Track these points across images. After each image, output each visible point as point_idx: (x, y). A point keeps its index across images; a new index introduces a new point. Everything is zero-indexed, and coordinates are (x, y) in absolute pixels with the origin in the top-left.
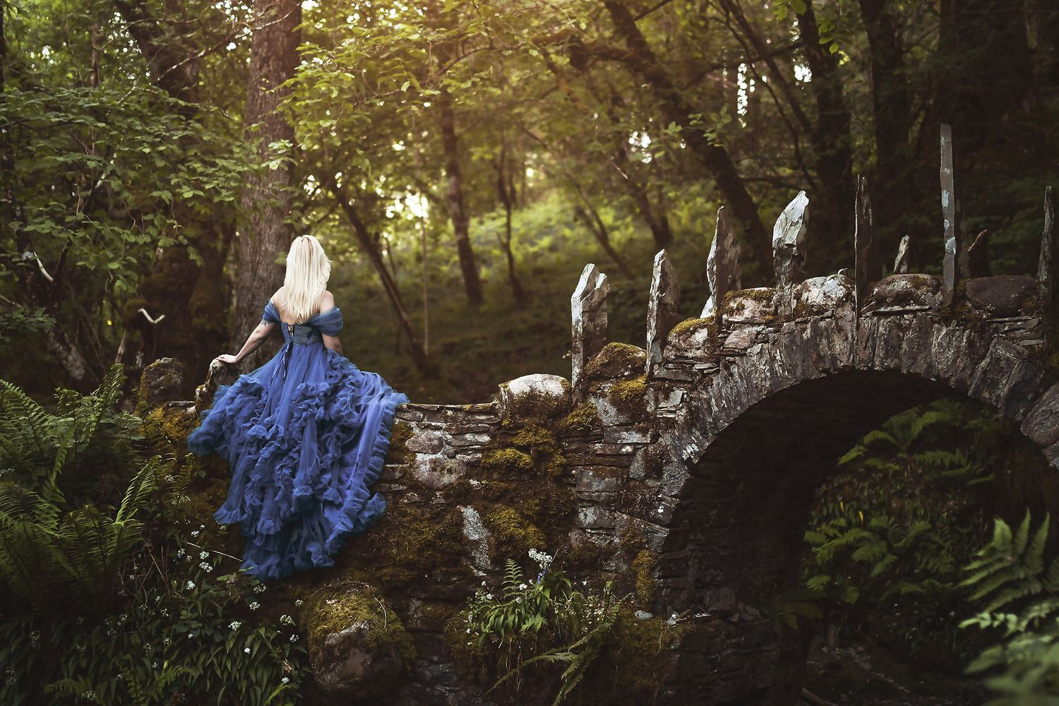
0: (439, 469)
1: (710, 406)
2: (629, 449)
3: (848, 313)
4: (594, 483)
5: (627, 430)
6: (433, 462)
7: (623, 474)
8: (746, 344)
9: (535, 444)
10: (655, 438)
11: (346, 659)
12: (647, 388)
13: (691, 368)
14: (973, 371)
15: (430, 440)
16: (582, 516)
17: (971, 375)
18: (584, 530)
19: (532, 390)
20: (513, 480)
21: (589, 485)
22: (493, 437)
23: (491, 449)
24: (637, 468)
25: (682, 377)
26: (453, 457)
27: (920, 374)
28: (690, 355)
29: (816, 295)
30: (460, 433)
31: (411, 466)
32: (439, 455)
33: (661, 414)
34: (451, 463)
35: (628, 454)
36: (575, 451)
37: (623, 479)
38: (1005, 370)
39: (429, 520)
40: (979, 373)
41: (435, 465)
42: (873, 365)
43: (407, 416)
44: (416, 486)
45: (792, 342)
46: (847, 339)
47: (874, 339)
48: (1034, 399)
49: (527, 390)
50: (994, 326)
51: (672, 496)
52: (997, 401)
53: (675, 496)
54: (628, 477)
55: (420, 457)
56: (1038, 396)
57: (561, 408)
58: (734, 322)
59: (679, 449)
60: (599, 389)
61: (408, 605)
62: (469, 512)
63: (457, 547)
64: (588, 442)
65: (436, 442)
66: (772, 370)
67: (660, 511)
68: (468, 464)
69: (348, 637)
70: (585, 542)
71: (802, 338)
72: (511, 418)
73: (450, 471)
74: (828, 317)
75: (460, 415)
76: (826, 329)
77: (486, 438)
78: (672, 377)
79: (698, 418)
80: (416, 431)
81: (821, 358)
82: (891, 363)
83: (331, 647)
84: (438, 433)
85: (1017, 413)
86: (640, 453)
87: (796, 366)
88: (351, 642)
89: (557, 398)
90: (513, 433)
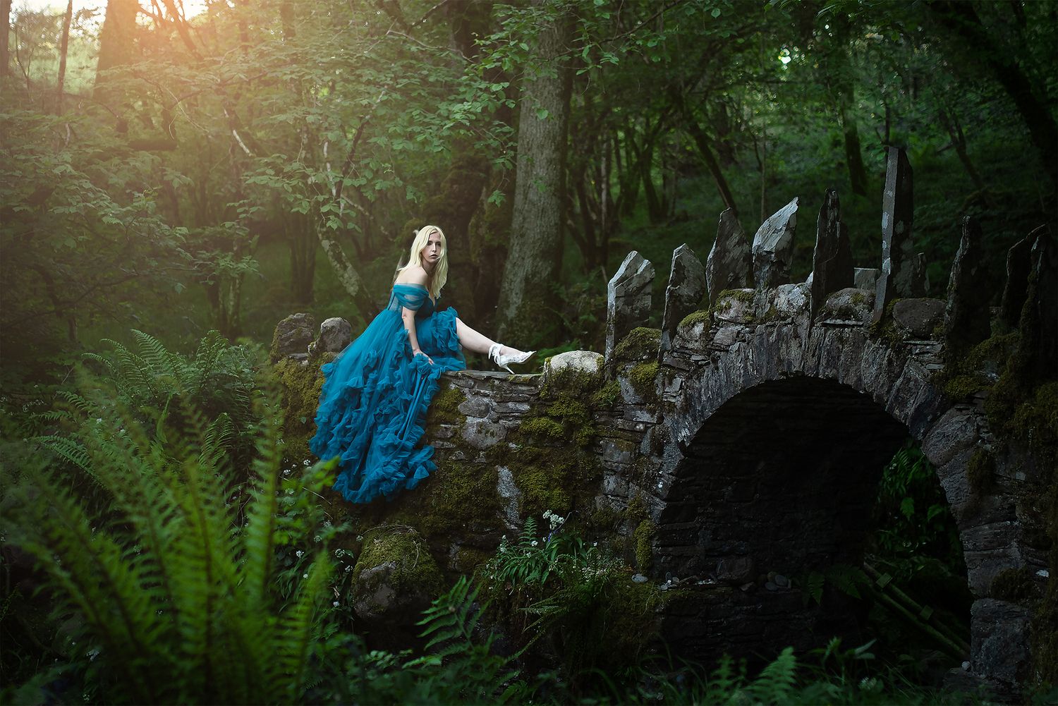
0: (484, 431)
1: (700, 395)
2: (641, 427)
3: (804, 321)
4: (615, 454)
5: (641, 409)
6: (480, 425)
7: (635, 449)
8: (729, 342)
9: (566, 416)
10: (661, 419)
11: (374, 592)
12: (657, 373)
13: (689, 358)
14: (890, 388)
15: (479, 405)
16: (606, 483)
17: (888, 392)
18: (606, 495)
19: (569, 365)
20: (546, 446)
21: (611, 455)
22: (532, 406)
23: (528, 417)
24: (645, 446)
25: (682, 366)
26: (497, 422)
27: (850, 386)
28: (690, 346)
29: (783, 301)
30: (503, 401)
31: (461, 428)
32: (485, 419)
33: (666, 398)
34: (494, 428)
35: (640, 432)
36: (604, 423)
37: (635, 454)
38: (913, 391)
39: (469, 476)
40: (894, 391)
41: (481, 428)
42: (818, 374)
43: (462, 382)
44: (464, 446)
45: (761, 343)
46: (801, 346)
47: (820, 349)
48: (933, 420)
49: (564, 365)
50: (909, 348)
51: (668, 474)
52: (905, 418)
53: (671, 474)
54: (639, 452)
55: (469, 420)
56: (936, 418)
57: (593, 383)
58: (723, 320)
59: (677, 431)
60: (624, 369)
61: (449, 549)
62: (504, 472)
63: (490, 502)
64: (613, 417)
65: (483, 408)
66: (745, 368)
67: (660, 486)
68: (508, 429)
69: (377, 574)
70: (606, 507)
71: (768, 341)
72: (547, 390)
73: (492, 434)
74: (789, 324)
75: (505, 385)
76: (787, 335)
77: (526, 407)
78: (675, 365)
79: (690, 405)
80: (469, 396)
81: (780, 361)
82: (830, 373)
83: (364, 581)
84: (486, 400)
85: (919, 432)
86: (649, 431)
87: (762, 367)
88: (380, 578)
89: (590, 375)
90: (548, 404)
